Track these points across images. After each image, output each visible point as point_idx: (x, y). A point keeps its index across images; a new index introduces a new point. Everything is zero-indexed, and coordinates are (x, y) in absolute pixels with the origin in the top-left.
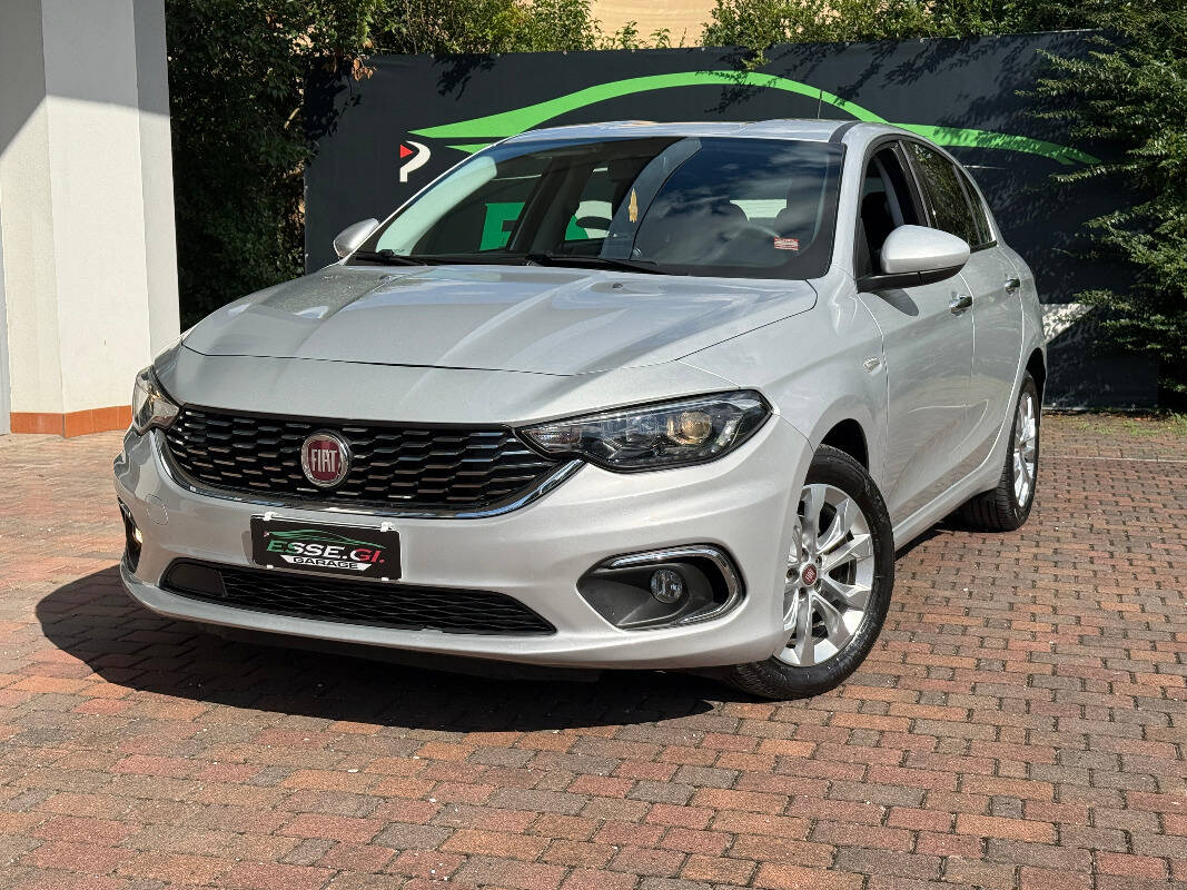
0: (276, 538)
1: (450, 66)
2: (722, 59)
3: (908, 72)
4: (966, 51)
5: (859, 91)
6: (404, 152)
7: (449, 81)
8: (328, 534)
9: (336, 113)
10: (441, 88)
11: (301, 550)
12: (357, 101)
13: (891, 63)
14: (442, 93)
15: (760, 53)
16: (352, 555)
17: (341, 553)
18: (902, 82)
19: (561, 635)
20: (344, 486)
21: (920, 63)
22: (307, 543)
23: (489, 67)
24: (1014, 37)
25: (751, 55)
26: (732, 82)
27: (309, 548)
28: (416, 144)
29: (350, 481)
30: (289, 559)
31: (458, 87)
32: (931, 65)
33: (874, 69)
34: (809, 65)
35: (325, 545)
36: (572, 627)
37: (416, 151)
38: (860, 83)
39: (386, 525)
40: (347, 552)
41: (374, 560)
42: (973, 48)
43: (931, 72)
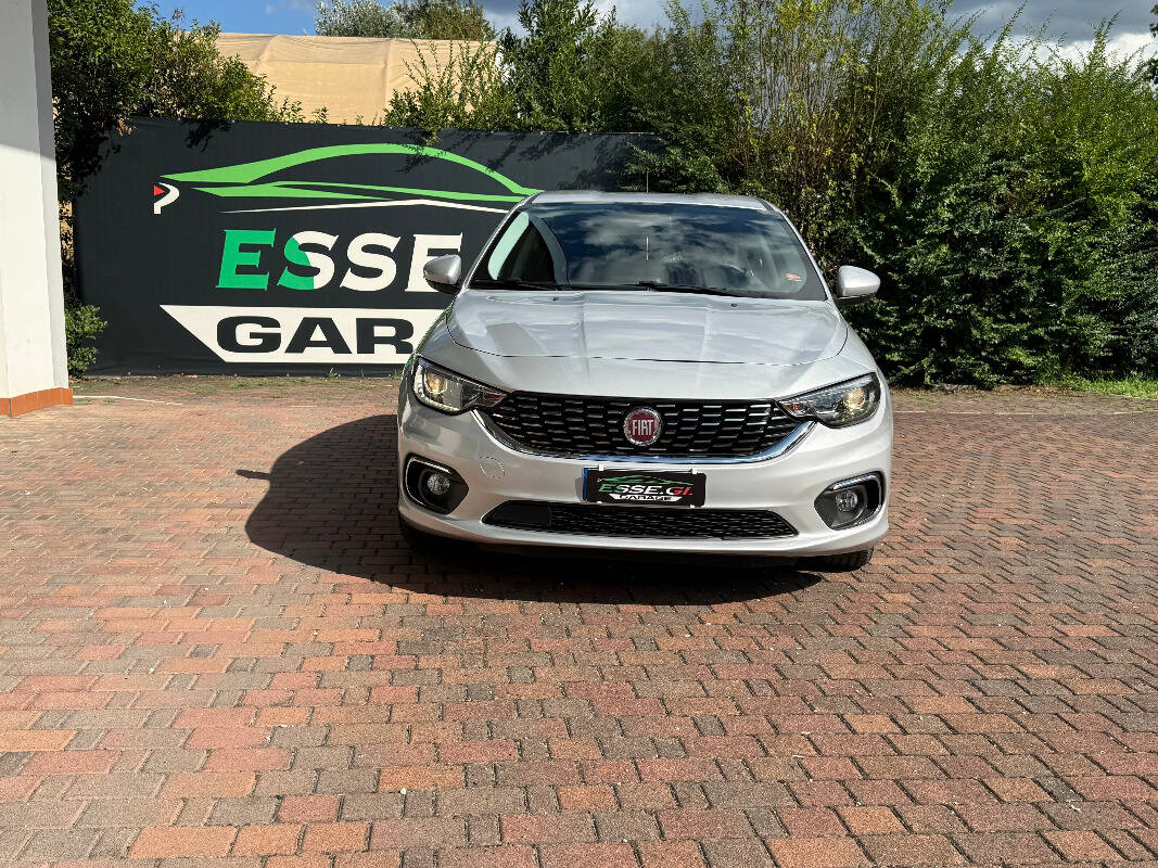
0: (608, 482)
1: (195, 127)
2: (406, 135)
3: (534, 153)
4: (571, 140)
5: (503, 162)
6: (157, 191)
7: (195, 138)
8: (646, 478)
9: (100, 158)
10: (188, 142)
11: (627, 490)
12: (118, 149)
13: (523, 146)
14: (190, 146)
15: (434, 133)
16: (668, 491)
17: (659, 490)
18: (530, 159)
19: (802, 536)
20: (657, 444)
21: (541, 147)
22: (632, 485)
23: (226, 129)
24: (601, 134)
25: (428, 134)
26: (413, 152)
27: (633, 488)
28: (168, 186)
29: (663, 441)
30: (616, 497)
31: (203, 142)
32: (549, 149)
33: (512, 149)
34: (467, 143)
35: (647, 485)
36: (807, 529)
37: (168, 191)
38: (503, 158)
39: (696, 470)
40: (664, 490)
41: (684, 494)
42: (575, 140)
43: (549, 153)
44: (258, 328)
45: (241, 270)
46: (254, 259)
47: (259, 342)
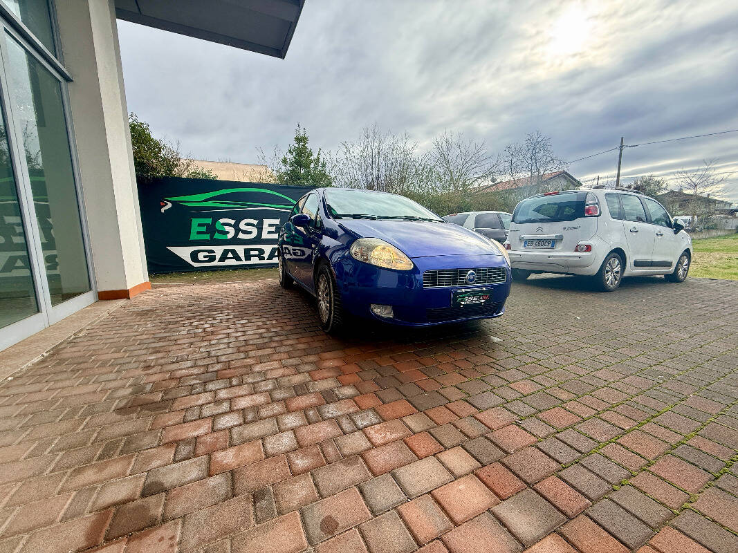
28: (167, 202)
44: (207, 254)
45: (199, 233)
46: (204, 229)
47: (207, 259)
